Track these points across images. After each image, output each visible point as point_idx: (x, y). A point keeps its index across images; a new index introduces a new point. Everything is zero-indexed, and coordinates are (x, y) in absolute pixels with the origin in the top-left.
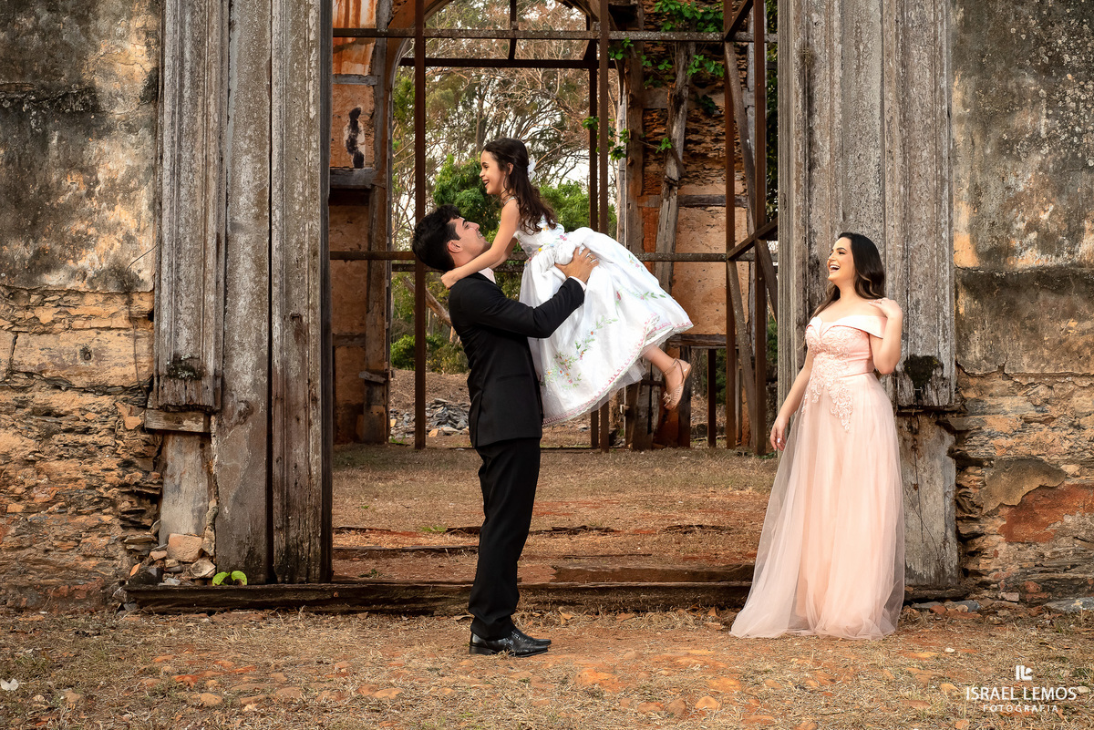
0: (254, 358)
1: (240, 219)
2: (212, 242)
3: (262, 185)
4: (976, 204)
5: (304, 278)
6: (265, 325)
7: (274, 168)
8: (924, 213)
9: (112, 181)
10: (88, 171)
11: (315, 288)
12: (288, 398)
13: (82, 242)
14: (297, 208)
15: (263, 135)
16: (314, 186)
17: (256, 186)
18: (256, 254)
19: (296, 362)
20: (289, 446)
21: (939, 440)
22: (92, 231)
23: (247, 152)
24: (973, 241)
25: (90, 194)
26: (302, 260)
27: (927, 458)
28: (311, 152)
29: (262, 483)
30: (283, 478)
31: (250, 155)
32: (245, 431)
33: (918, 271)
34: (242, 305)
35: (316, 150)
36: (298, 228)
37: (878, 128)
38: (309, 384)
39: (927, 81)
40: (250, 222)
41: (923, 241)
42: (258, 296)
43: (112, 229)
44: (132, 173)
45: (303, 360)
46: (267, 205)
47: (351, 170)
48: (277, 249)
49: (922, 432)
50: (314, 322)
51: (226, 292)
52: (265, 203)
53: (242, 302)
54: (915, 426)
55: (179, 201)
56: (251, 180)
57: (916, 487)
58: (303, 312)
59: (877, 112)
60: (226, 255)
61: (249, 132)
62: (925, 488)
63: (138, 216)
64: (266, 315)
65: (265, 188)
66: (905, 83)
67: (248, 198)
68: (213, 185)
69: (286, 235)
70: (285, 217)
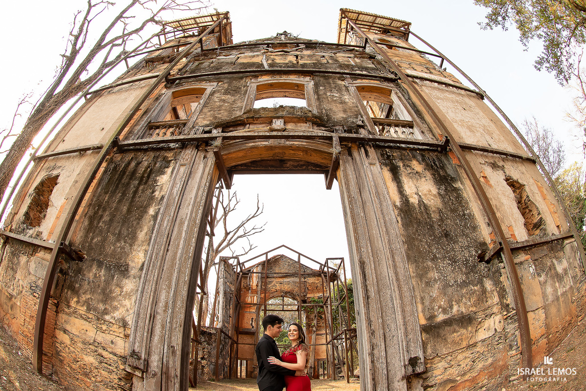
0: (158, 358)
1: (159, 311)
2: (148, 316)
3: (167, 301)
4: (423, 303)
6: (162, 347)
7: (172, 295)
8: (408, 309)
9: (127, 292)
10: (121, 288)
11: (180, 337)
12: (168, 373)
13: (116, 308)
15: (170, 285)
17: (165, 301)
18: (162, 323)
22: (119, 306)
23: (165, 290)
24: (424, 315)
25: (120, 295)
33: (409, 328)
38: (175, 370)
40: (162, 312)
41: (409, 318)
42: (161, 337)
43: (124, 306)
44: (132, 291)
48: (168, 323)
51: (151, 334)
52: (167, 307)
53: (156, 338)
55: (141, 301)
56: (164, 299)
58: (175, 345)
60: (153, 322)
61: (166, 283)
63: (131, 304)
64: (163, 344)
67: (162, 304)
68: (152, 297)
69: (172, 318)
70: (173, 312)
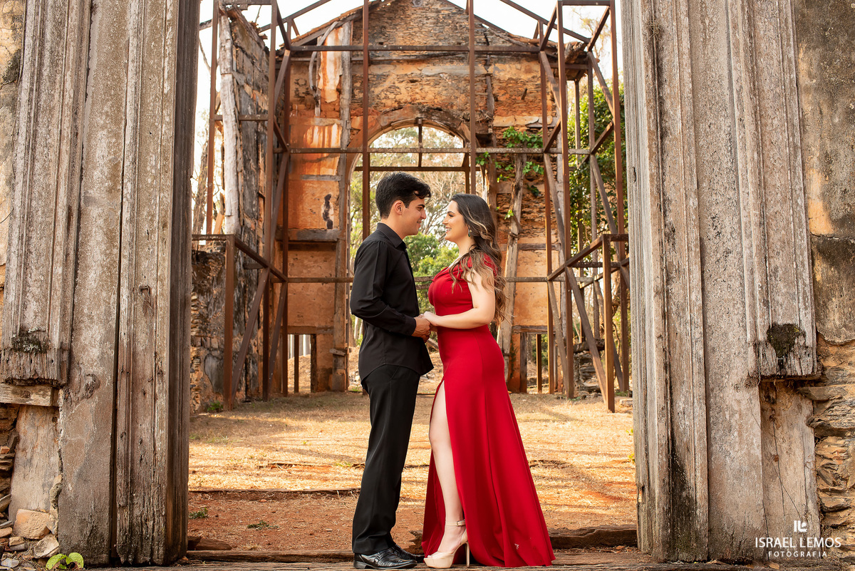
0: (103, 331)
1: (94, 193)
2: (62, 215)
3: (116, 159)
5: (154, 251)
6: (114, 297)
7: (127, 142)
8: (777, 180)
11: (164, 260)
12: (134, 371)
14: (149, 181)
15: (119, 111)
16: (166, 159)
17: (110, 161)
18: (108, 226)
19: (144, 335)
20: (135, 421)
21: (796, 409)
23: (103, 128)
24: (825, 208)
26: (153, 232)
27: (785, 428)
28: (164, 126)
29: (107, 459)
30: (128, 454)
31: (106, 130)
32: (90, 405)
34: (93, 277)
35: (168, 123)
36: (150, 200)
37: (727, 98)
38: (156, 356)
39: (774, 52)
40: (103, 195)
42: (109, 268)
45: (151, 333)
46: (120, 178)
47: (326, 230)
48: (127, 221)
49: (780, 401)
50: (162, 295)
51: (77, 264)
52: (118, 176)
53: (92, 274)
54: (773, 395)
56: (106, 154)
57: (776, 459)
58: (152, 284)
59: (725, 83)
60: (79, 228)
61: (106, 109)
62: (784, 458)
64: (115, 288)
65: (119, 162)
66: (753, 53)
67: (102, 172)
68: (65, 158)
69: (137, 208)
70: (137, 190)
